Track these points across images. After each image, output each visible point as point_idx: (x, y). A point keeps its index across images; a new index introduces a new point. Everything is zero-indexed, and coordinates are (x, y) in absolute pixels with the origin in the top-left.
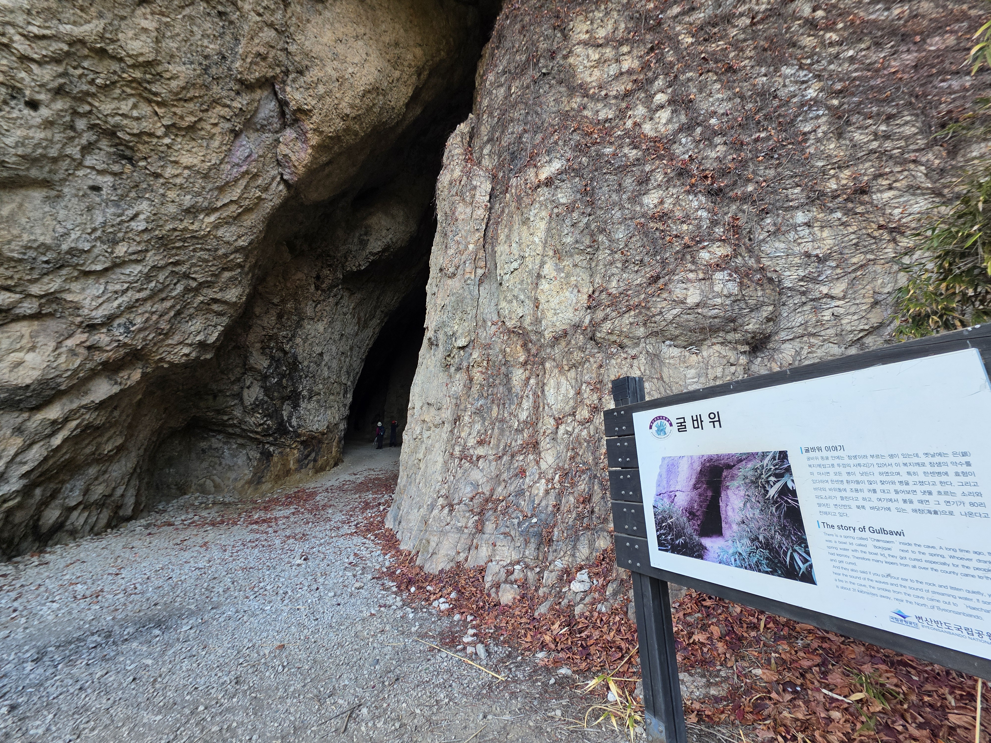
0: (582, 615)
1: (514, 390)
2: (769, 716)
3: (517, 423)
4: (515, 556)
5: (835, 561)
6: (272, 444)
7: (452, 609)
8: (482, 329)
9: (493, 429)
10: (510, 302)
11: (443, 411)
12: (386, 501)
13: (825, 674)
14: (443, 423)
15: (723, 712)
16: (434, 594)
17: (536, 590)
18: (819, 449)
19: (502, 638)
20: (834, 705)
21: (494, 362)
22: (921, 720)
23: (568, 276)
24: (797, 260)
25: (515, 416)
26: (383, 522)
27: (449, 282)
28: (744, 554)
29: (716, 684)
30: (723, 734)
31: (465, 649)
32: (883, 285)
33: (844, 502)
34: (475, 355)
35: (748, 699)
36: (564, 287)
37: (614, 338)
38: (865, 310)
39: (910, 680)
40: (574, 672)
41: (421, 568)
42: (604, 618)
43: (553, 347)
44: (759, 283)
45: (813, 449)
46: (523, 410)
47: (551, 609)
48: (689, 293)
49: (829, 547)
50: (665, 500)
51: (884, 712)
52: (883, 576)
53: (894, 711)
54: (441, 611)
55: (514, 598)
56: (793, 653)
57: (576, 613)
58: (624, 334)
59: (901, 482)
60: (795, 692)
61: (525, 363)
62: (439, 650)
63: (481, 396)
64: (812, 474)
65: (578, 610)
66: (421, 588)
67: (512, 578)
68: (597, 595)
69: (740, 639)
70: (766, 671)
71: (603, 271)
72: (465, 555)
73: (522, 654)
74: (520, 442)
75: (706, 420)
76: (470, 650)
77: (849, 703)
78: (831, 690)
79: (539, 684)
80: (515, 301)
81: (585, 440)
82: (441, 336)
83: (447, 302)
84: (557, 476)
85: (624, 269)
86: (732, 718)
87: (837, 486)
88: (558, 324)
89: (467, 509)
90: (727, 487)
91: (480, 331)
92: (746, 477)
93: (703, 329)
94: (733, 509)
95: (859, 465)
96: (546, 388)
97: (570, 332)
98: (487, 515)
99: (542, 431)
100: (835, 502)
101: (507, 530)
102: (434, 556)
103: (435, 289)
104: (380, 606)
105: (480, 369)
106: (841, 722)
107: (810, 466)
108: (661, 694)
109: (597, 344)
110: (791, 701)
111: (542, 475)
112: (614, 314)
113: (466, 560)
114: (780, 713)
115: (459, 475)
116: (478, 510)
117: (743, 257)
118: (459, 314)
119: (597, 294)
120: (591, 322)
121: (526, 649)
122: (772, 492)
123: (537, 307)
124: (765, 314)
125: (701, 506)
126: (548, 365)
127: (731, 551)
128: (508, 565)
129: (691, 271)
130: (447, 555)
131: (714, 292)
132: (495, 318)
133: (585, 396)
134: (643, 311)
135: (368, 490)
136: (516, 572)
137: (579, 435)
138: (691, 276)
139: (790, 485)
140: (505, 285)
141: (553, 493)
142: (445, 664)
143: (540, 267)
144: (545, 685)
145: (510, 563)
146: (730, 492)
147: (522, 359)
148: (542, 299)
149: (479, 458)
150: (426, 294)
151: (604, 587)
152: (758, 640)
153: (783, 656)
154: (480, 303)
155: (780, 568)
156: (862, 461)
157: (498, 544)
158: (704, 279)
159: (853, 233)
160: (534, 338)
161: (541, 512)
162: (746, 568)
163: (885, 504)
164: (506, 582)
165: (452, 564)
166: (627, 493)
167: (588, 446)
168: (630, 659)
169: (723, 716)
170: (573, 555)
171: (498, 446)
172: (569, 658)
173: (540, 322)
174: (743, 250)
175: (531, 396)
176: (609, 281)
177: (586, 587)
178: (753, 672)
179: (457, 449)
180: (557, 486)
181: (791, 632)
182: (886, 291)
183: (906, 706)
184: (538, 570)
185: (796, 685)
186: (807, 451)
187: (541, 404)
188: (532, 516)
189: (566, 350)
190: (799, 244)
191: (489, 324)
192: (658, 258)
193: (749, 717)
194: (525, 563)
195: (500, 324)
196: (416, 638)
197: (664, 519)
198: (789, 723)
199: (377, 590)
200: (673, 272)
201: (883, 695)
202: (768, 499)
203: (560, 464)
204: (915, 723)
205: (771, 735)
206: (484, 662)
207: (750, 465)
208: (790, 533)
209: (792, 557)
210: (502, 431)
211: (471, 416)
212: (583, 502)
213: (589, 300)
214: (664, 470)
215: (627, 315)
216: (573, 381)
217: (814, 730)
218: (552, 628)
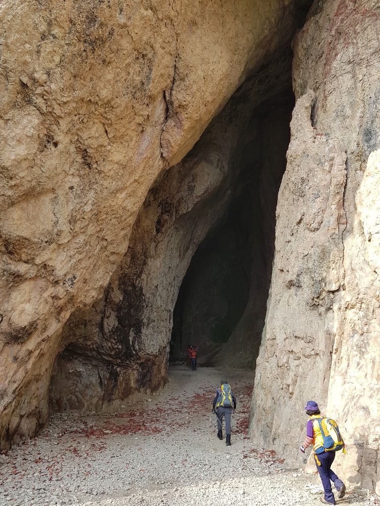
6: (118, 365)
8: (353, 277)
11: (315, 344)
21: (368, 305)
27: (312, 235)
34: (348, 298)
82: (304, 279)
103: (289, 238)
105: (354, 310)
118: (326, 264)
140: (376, 242)
154: (346, 254)
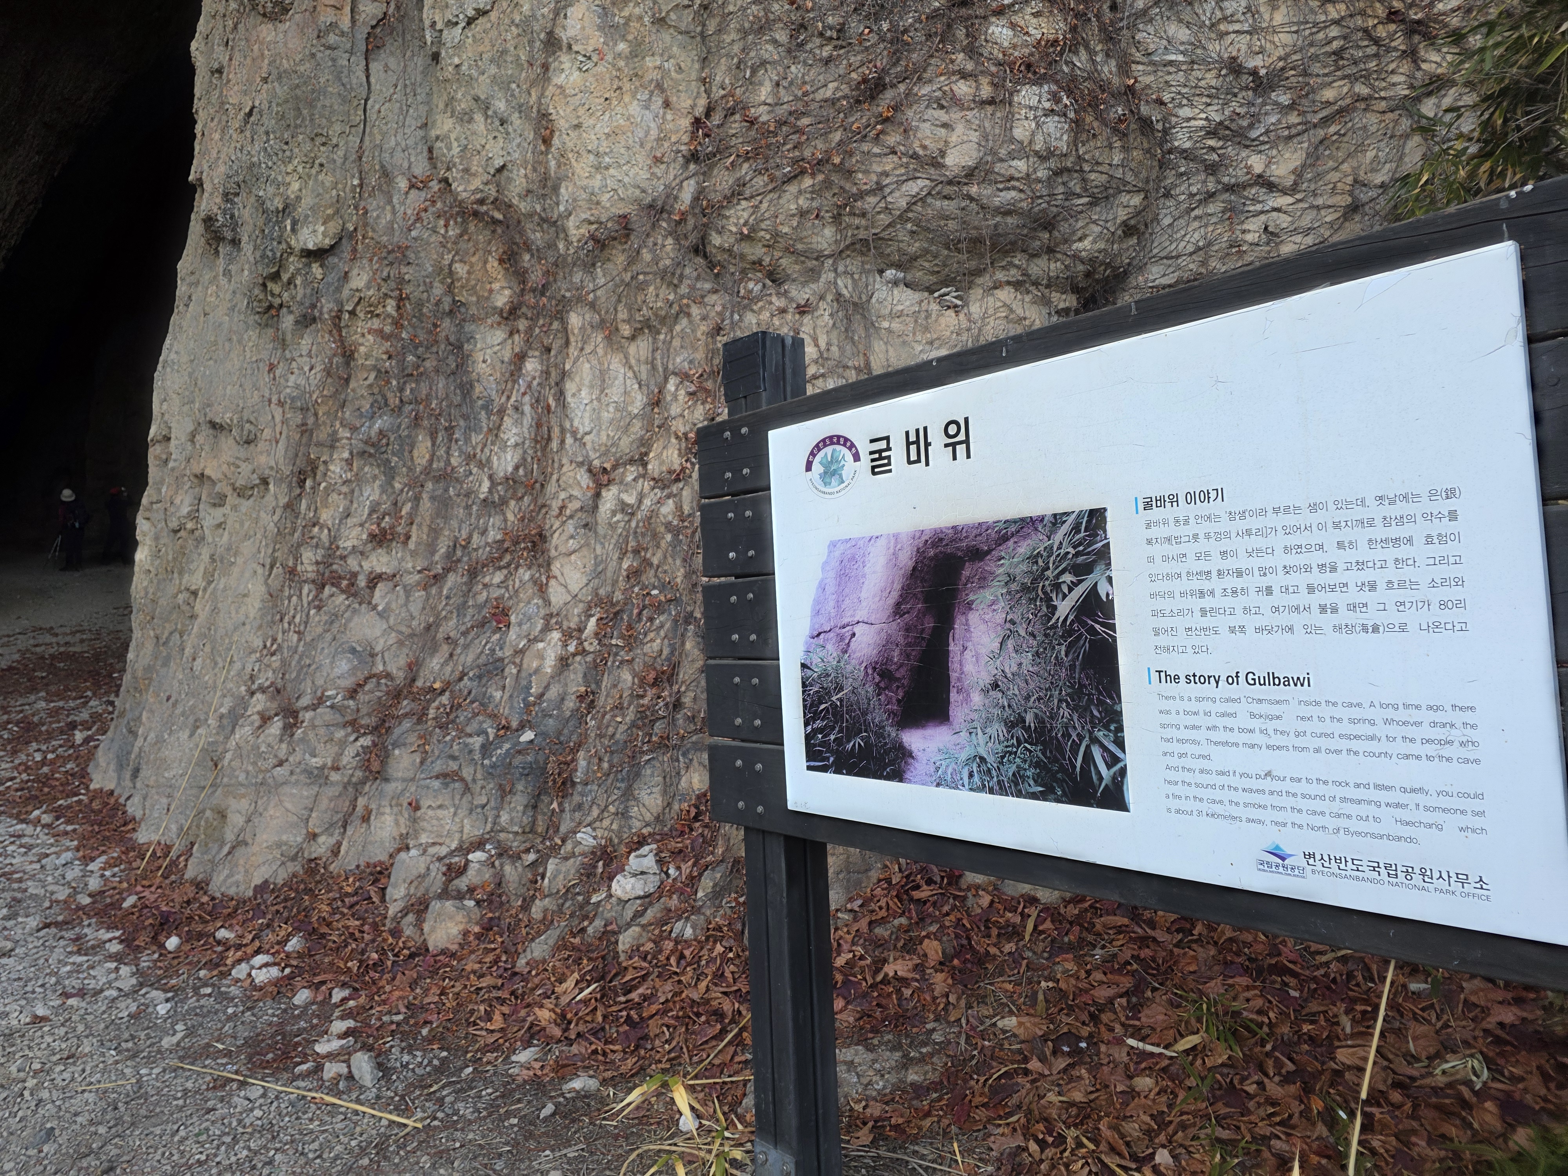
0: (635, 950)
1: (478, 389)
2: (1019, 1107)
3: (486, 485)
4: (472, 829)
5: (1172, 754)
7: (291, 977)
8: (380, 200)
9: (417, 499)
10: (466, 118)
11: (262, 446)
12: (96, 717)
13: (1135, 1009)
14: (265, 482)
15: (928, 1114)
16: (239, 947)
17: (526, 907)
18: (1174, 500)
19: (425, 1032)
20: (1143, 1065)
21: (420, 304)
22: (1290, 1067)
23: (637, 52)
24: (1211, 79)
25: (481, 465)
26: (83, 775)
27: (267, 32)
28: (991, 759)
29: (923, 1060)
30: (923, 1157)
31: (319, 1068)
32: (1375, 165)
33: (1207, 621)
34: (359, 280)
35: (982, 1079)
36: (627, 86)
37: (756, 251)
38: (1331, 223)
39: (1285, 998)
40: (604, 1082)
41: (200, 886)
42: (687, 953)
43: (589, 267)
44: (1118, 130)
45: (1161, 501)
46: (504, 447)
47: (562, 945)
48: (954, 139)
49: (1163, 726)
50: (830, 647)
51: (1230, 1063)
52: (1258, 777)
53: (1247, 1058)
54: (255, 988)
55: (466, 933)
56: (1083, 974)
57: (621, 947)
58: (782, 243)
59: (1322, 567)
60: (1076, 1052)
61: (510, 314)
62: (243, 1084)
63: (380, 405)
64: (1151, 560)
65: (625, 941)
66: (200, 935)
67: (462, 883)
68: (674, 902)
69: (982, 960)
70: (1025, 1019)
71: (736, 48)
72: (332, 841)
73: (476, 1061)
74: (493, 535)
75: (937, 439)
76: (332, 1069)
77: (1171, 1058)
78: (1142, 1039)
79: (515, 1121)
80: (479, 117)
81: (668, 526)
82: (246, 212)
83: (261, 99)
84: (593, 621)
85: (795, 49)
86: (945, 1122)
87: (1197, 584)
88: (605, 198)
89: (338, 718)
90: (969, 606)
91: (372, 204)
92: (1011, 579)
93: (977, 241)
94: (977, 657)
95: (1249, 532)
96: (570, 387)
97: (640, 224)
98: (397, 731)
99: (555, 505)
100: (1188, 621)
101: (453, 766)
102: (241, 851)
103: (221, 55)
104: (66, 995)
105: (376, 324)
106: (1152, 1096)
107: (1149, 542)
108: (792, 1097)
109: (711, 265)
110: (1065, 1070)
111: (551, 620)
112: (760, 181)
113: (335, 851)
114: (1041, 1097)
115: (315, 628)
116: (372, 721)
117: (1091, 53)
118: (302, 146)
119: (716, 119)
120: (696, 199)
121: (488, 1048)
122: (1064, 607)
123: (547, 141)
124: (1122, 215)
125: (908, 656)
126: (575, 320)
127: (963, 756)
128: (451, 853)
129: (964, 75)
130: (279, 845)
131: (1012, 140)
132: (421, 168)
133: (675, 410)
134: (835, 178)
135: (33, 690)
136: (473, 868)
137: (653, 514)
138: (963, 88)
139: (1102, 590)
140: (450, 59)
141: (579, 665)
142: (258, 1113)
143: (557, 14)
144: (529, 1122)
145: (459, 849)
146: (973, 617)
147: (502, 299)
148: (562, 117)
149: (374, 580)
150: (190, 71)
151: (693, 881)
152: (1016, 958)
153: (1063, 985)
154: (372, 115)
155: (1061, 783)
156: (1254, 523)
157: (425, 803)
158: (991, 102)
159: (1336, 22)
160: (537, 237)
161: (546, 715)
162: (991, 791)
163: (1284, 619)
164: (444, 894)
165: (296, 867)
166: (744, 637)
167: (675, 544)
168: (739, 1034)
169: (927, 1123)
170: (624, 815)
171: (431, 548)
172: (595, 1052)
173: (556, 189)
174: (1092, 33)
175: (527, 409)
176: (751, 83)
177: (651, 884)
178: (1000, 1024)
179: (308, 556)
180: (591, 646)
181: (1085, 934)
182: (1378, 179)
183: (1269, 1047)
184: (532, 857)
185: (1079, 1039)
186: (1148, 506)
187: (556, 431)
188: (522, 727)
189: (627, 277)
190: (1222, 35)
191: (403, 184)
192: (885, 26)
193: (981, 1114)
194: (499, 844)
195: (435, 186)
196: (175, 1063)
197: (823, 695)
198: (1054, 1114)
199: (58, 954)
200: (917, 74)
201: (1235, 1033)
202: (1054, 627)
203: (602, 592)
204: (1280, 1074)
205: (1019, 1141)
206: (371, 1094)
207: (1024, 549)
208: (1090, 701)
209: (1088, 756)
210: (443, 505)
211: (349, 462)
212: (655, 683)
213: (694, 136)
214: (832, 574)
215: (792, 188)
216: (644, 370)
217: (1100, 1119)
218: (559, 989)
